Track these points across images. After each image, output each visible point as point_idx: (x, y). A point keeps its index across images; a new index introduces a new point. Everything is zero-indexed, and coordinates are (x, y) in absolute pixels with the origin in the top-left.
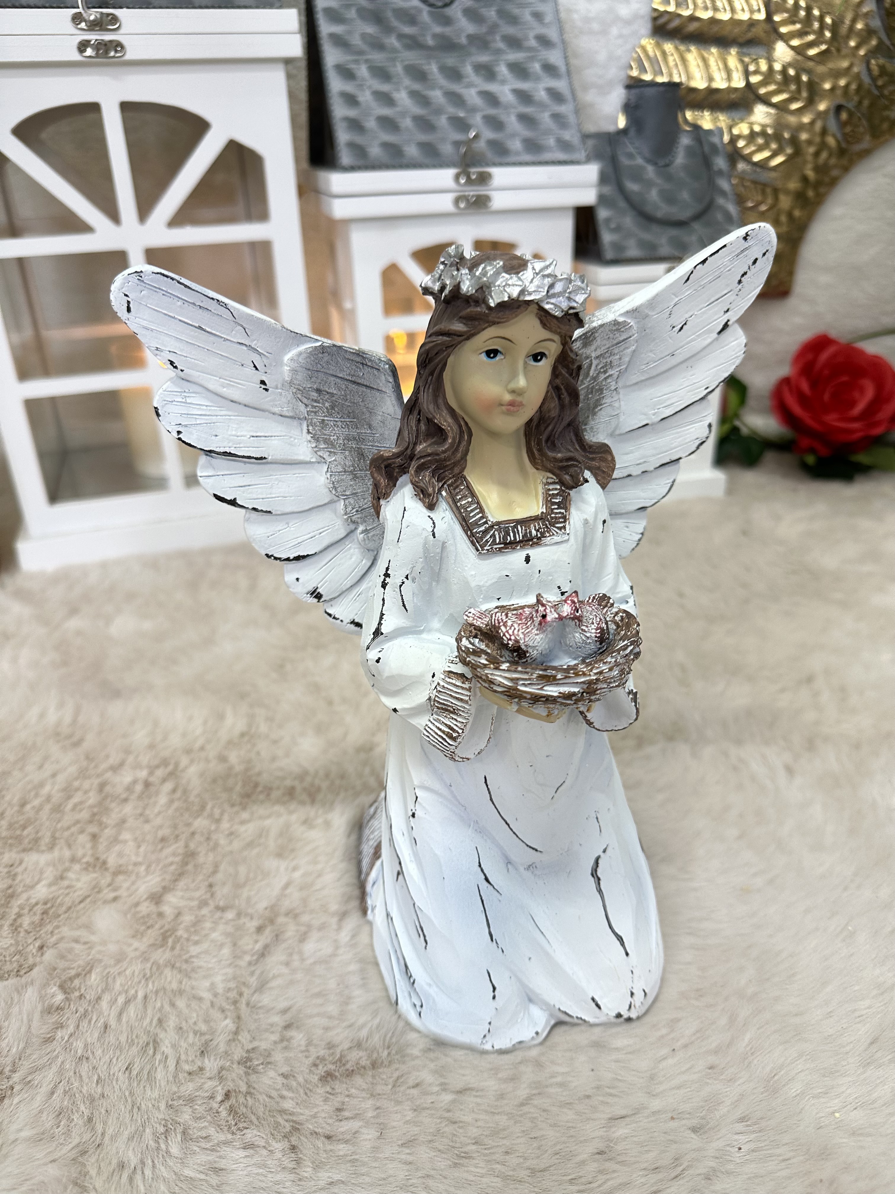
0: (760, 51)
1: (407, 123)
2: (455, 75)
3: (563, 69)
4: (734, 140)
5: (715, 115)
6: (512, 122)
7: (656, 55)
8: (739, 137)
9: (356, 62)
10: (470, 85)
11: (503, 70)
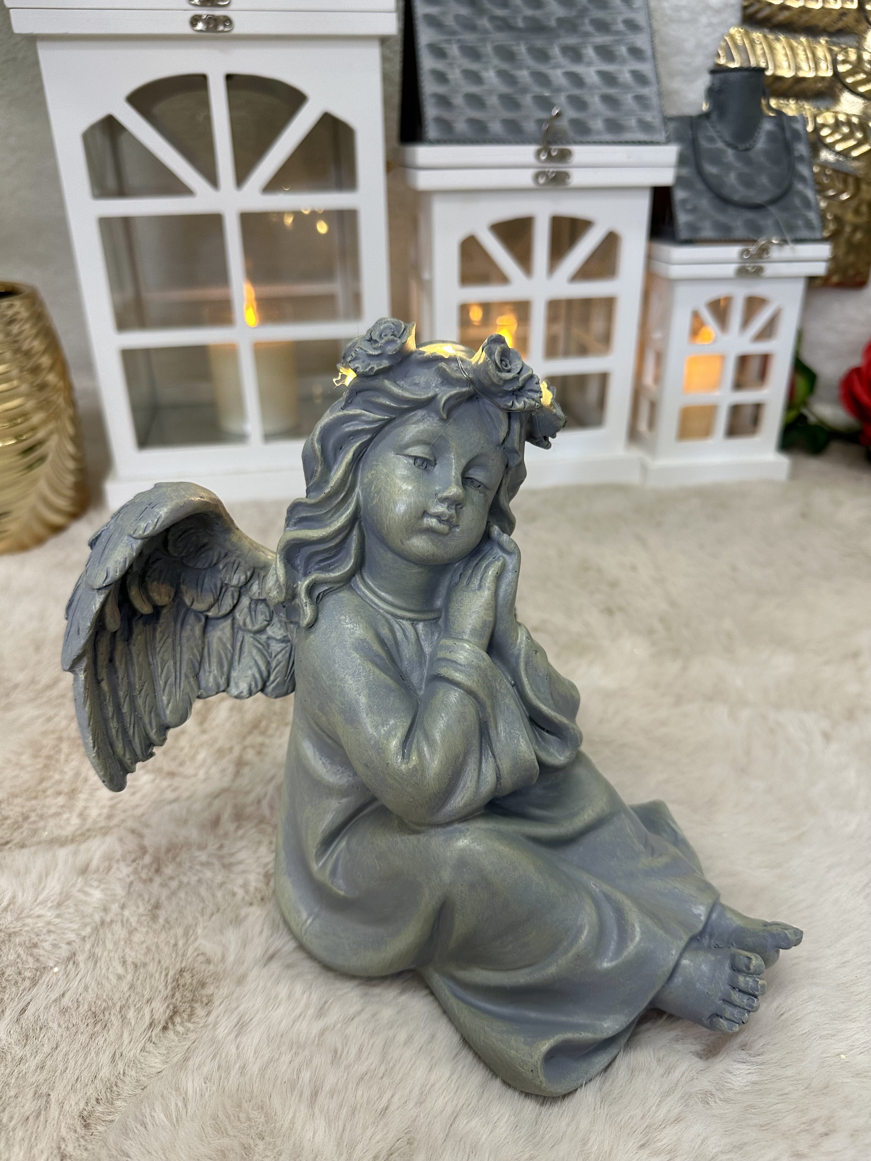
0: (851, 40)
1: (493, 101)
2: (542, 56)
3: (649, 53)
4: (817, 129)
5: (801, 103)
6: (595, 102)
7: (744, 44)
8: (824, 126)
9: (449, 41)
10: (557, 66)
11: (590, 52)
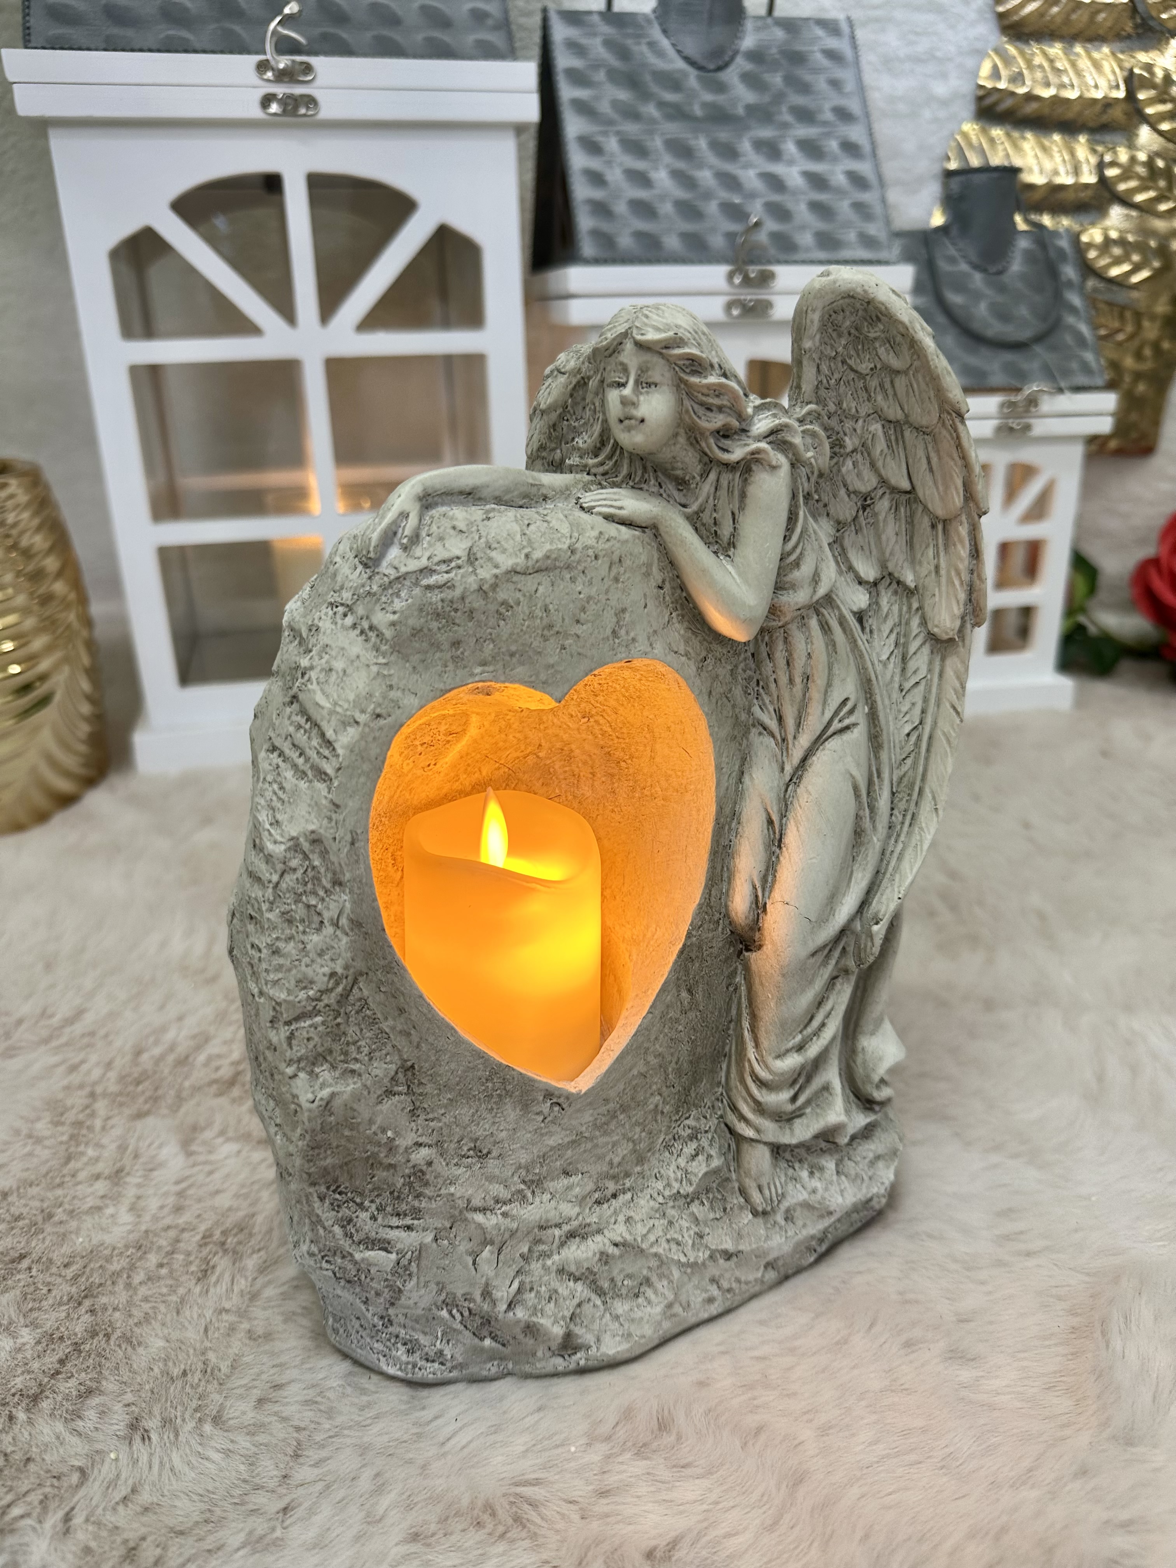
0: (1118, 138)
1: (667, 208)
3: (867, 148)
4: (1082, 248)
5: (1058, 219)
7: (981, 144)
8: (1090, 245)
9: (605, 133)
10: (747, 166)
11: (790, 148)
